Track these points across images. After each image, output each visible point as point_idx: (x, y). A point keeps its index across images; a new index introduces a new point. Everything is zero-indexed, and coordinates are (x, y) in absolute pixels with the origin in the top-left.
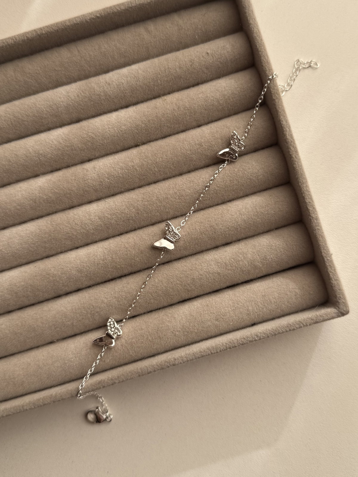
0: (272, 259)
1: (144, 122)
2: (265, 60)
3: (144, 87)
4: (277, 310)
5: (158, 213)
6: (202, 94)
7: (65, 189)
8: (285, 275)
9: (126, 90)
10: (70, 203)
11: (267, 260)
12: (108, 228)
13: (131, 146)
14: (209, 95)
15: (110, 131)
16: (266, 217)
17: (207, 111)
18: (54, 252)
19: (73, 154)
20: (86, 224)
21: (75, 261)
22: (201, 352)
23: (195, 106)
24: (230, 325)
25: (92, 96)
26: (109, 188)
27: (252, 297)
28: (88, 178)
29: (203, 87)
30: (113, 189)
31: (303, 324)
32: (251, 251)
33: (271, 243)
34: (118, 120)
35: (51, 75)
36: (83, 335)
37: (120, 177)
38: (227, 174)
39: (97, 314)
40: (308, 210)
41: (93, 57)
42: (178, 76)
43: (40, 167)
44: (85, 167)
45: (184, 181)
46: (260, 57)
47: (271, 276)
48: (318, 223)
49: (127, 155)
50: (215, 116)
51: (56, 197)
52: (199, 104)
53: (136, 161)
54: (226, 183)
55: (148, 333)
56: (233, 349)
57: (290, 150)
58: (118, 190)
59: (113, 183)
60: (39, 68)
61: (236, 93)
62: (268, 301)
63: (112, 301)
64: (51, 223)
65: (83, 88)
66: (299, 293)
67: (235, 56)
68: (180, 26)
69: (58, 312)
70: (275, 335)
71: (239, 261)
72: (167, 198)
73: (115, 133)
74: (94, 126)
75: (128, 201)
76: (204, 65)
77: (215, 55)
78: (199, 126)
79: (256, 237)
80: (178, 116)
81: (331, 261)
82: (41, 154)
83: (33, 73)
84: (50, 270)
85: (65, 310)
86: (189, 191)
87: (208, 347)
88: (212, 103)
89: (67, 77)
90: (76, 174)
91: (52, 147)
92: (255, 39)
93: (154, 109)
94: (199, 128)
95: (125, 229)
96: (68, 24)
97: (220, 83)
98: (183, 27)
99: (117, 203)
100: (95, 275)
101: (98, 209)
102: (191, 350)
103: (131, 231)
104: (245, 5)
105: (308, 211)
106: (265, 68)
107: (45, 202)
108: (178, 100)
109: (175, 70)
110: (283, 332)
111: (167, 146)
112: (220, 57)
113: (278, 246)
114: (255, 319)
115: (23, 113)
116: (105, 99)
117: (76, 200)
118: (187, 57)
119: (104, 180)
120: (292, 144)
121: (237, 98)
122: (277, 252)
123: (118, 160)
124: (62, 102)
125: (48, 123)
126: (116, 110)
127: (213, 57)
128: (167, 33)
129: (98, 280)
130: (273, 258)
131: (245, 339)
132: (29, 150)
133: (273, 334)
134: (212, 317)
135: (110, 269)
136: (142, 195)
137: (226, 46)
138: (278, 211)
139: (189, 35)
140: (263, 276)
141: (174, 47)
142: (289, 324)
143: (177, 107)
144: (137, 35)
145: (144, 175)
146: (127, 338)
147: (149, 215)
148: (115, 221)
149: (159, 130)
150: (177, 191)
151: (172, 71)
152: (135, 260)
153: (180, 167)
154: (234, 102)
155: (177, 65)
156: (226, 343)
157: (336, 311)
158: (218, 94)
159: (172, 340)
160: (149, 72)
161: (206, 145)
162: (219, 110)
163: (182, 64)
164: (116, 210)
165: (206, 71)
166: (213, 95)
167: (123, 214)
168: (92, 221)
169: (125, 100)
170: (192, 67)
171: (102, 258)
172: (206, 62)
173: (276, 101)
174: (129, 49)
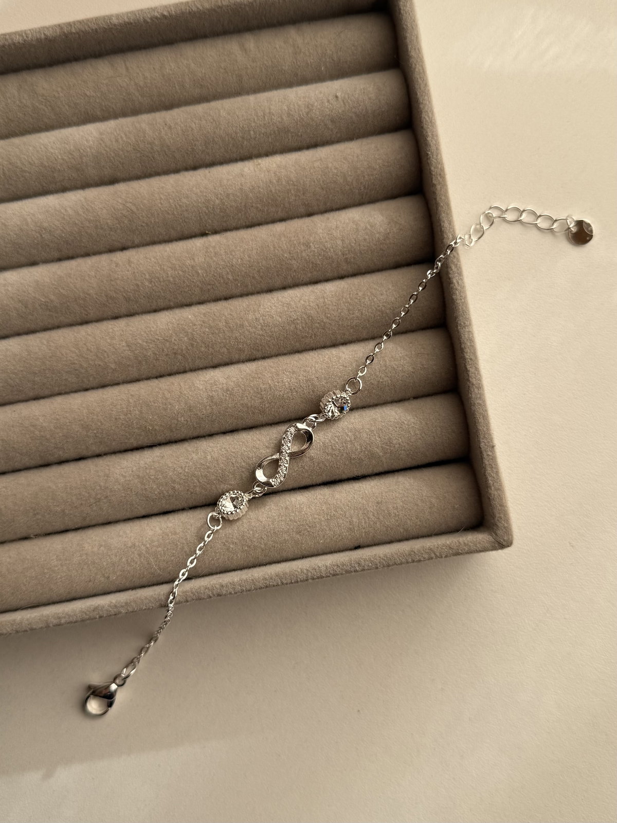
0: (400, 445)
1: (220, 196)
2: (427, 119)
3: (227, 139)
4: (398, 528)
5: (225, 349)
6: (319, 162)
7: (77, 290)
9: (196, 141)
10: (84, 315)
11: (392, 445)
12: (140, 362)
13: (194, 234)
14: (330, 165)
15: (161, 204)
16: (398, 376)
17: (325, 192)
18: (47, 392)
19: (98, 234)
20: (105, 352)
21: (79, 409)
23: (305, 180)
24: (319, 543)
25: (139, 144)
26: (149, 298)
27: (360, 503)
28: (116, 277)
29: (323, 151)
30: (156, 301)
31: (435, 554)
32: (368, 429)
33: (402, 420)
34: (177, 188)
35: (77, 102)
36: (79, 532)
37: (169, 281)
38: (345, 299)
39: (105, 500)
40: (467, 371)
41: (149, 81)
42: (285, 128)
43: (40, 249)
44: (115, 259)
45: (273, 302)
46: (420, 112)
47: (396, 473)
48: (480, 394)
49: (185, 247)
50: (337, 202)
51: (62, 302)
52: (313, 178)
53: (198, 258)
54: (342, 314)
55: (184, 542)
57: (450, 270)
58: (163, 303)
59: (157, 290)
60: (59, 89)
61: (375, 168)
62: (386, 511)
63: (132, 482)
64: (48, 343)
65: (127, 129)
66: (436, 505)
67: (381, 107)
68: (298, 47)
69: (43, 489)
70: (389, 566)
71: (346, 442)
72: (243, 325)
73: (170, 209)
74: (137, 193)
75: (178, 322)
76: (329, 115)
77: (349, 101)
78: (310, 215)
79: (379, 407)
80: (276, 193)
81: (494, 458)
82: (45, 229)
83: (49, 96)
84: (38, 419)
85: (54, 487)
86: (280, 320)
87: (279, 573)
88: (335, 179)
89: (104, 108)
90: (99, 268)
91: (64, 218)
92: (416, 83)
93: (239, 178)
94: (309, 218)
95: (169, 369)
96: (115, 21)
97: (351, 148)
98: (303, 50)
99: (159, 325)
100: (110, 437)
101: (127, 330)
102: (250, 576)
103: (178, 373)
104: (407, 25)
105: (468, 374)
106: (427, 132)
107: (42, 308)
108: (279, 167)
109: (281, 117)
111: (252, 241)
112: (356, 105)
113: (413, 425)
114: (360, 538)
115: (25, 159)
116: (161, 150)
117: (93, 312)
118: (302, 100)
119: (143, 284)
121: (377, 176)
122: (410, 435)
123: (170, 253)
124: (90, 147)
125: (63, 180)
126: (177, 171)
127: (344, 104)
128: (275, 56)
129: (115, 446)
130: (402, 443)
131: (339, 567)
132: (25, 220)
134: (292, 527)
135: (136, 430)
136: (202, 316)
137: (369, 89)
138: (420, 369)
139: (310, 64)
140: (383, 471)
141: (284, 81)
142: (412, 551)
143: (277, 178)
144: (226, 53)
145: (210, 284)
146: (150, 544)
147: (211, 349)
148: (153, 354)
149: (243, 213)
150: (261, 316)
151: (275, 118)
152: (178, 420)
153: (270, 279)
154: (370, 183)
155: (285, 109)
156: (307, 570)
157: (491, 539)
158: (345, 165)
159: (222, 557)
160: (238, 116)
161: (316, 247)
162: (345, 192)
163: (293, 110)
164: (156, 336)
165: (330, 126)
166: (338, 166)
167: (167, 344)
168: (116, 348)
169: (194, 156)
170: (309, 115)
171: (125, 410)
172: (332, 111)
173: (438, 187)
174: (210, 75)
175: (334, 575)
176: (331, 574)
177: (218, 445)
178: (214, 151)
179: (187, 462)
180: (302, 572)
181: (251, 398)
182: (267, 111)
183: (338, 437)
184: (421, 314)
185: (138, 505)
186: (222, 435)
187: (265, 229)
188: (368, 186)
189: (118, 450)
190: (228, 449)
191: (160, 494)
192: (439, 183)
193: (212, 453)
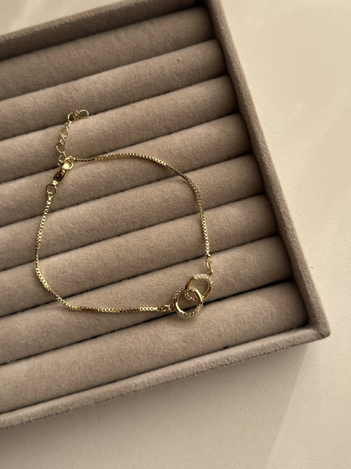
2: (236, 66)
3: (113, 93)
4: (252, 331)
5: (124, 223)
6: (172, 100)
7: (26, 196)
8: (260, 292)
9: (94, 96)
10: (32, 212)
11: (240, 274)
12: (70, 238)
13: (98, 153)
14: (179, 102)
15: (76, 137)
16: (238, 228)
17: (177, 118)
19: (37, 160)
20: (47, 233)
22: (165, 377)
23: (164, 112)
24: (199, 347)
25: (59, 102)
26: (73, 196)
27: (224, 316)
29: (174, 94)
30: (78, 198)
31: (279, 347)
32: (223, 265)
33: (245, 257)
34: (85, 126)
35: (18, 81)
36: (38, 356)
37: (84, 184)
39: (53, 333)
40: (283, 220)
41: (62, 64)
42: (148, 82)
43: (2, 173)
45: (152, 189)
46: (231, 63)
47: (245, 293)
48: (294, 234)
50: (186, 124)
51: (17, 205)
52: (169, 111)
53: (102, 168)
55: (108, 356)
56: (201, 374)
57: (262, 157)
58: (82, 198)
59: (77, 191)
60: (6, 74)
61: (207, 100)
64: (10, 232)
65: (51, 94)
67: (207, 63)
68: (152, 33)
69: (12, 329)
70: (248, 359)
72: (134, 206)
73: (81, 140)
75: (92, 209)
76: (175, 72)
77: (186, 62)
78: (170, 133)
79: (229, 250)
80: (147, 122)
81: (309, 277)
82: (4, 161)
84: (6, 283)
85: (19, 327)
86: (158, 200)
87: (174, 371)
88: (183, 110)
89: (36, 83)
91: (15, 153)
92: (227, 46)
93: (123, 116)
94: (170, 135)
95: (89, 240)
96: (37, 29)
97: (191, 90)
98: (155, 35)
99: (80, 212)
101: (61, 218)
102: (154, 375)
103: (95, 243)
104: (217, 11)
105: (283, 222)
106: (237, 74)
107: (4, 210)
108: (147, 106)
109: (145, 76)
110: (257, 356)
112: (191, 64)
113: (252, 260)
114: (227, 341)
116: (73, 105)
117: (37, 209)
118: (157, 64)
120: (265, 150)
121: (209, 105)
122: (251, 267)
124: (29, 108)
125: (14, 129)
127: (184, 64)
128: (138, 40)
130: (246, 273)
131: (215, 363)
133: (246, 358)
135: (71, 283)
136: (107, 203)
137: (198, 53)
138: (252, 222)
139: (160, 43)
140: (236, 293)
141: (146, 55)
142: (263, 346)
143: (146, 113)
144: (107, 42)
145: (111, 183)
146: (86, 360)
147: (115, 224)
148: (78, 231)
149: (128, 137)
150: (145, 199)
151: (142, 77)
152: (97, 274)
153: (149, 175)
154: (205, 109)
155: (147, 72)
157: (315, 331)
158: (188, 101)
159: (135, 364)
160: (119, 79)
161: (176, 152)
162: (190, 117)
163: (152, 71)
164: (79, 220)
165: (176, 78)
166: (184, 102)
167: (87, 224)
168: (54, 230)
169: (93, 106)
170: (163, 73)
171: (62, 270)
172: (176, 69)
173: (248, 107)
174: (99, 56)
177: (125, 287)
178: (106, 101)
179: (106, 301)
180: (189, 369)
184: (248, 187)
185: (76, 334)
186: (127, 280)
188: (204, 112)
190: (132, 289)
191: (90, 324)
192: (249, 104)
193: (122, 293)
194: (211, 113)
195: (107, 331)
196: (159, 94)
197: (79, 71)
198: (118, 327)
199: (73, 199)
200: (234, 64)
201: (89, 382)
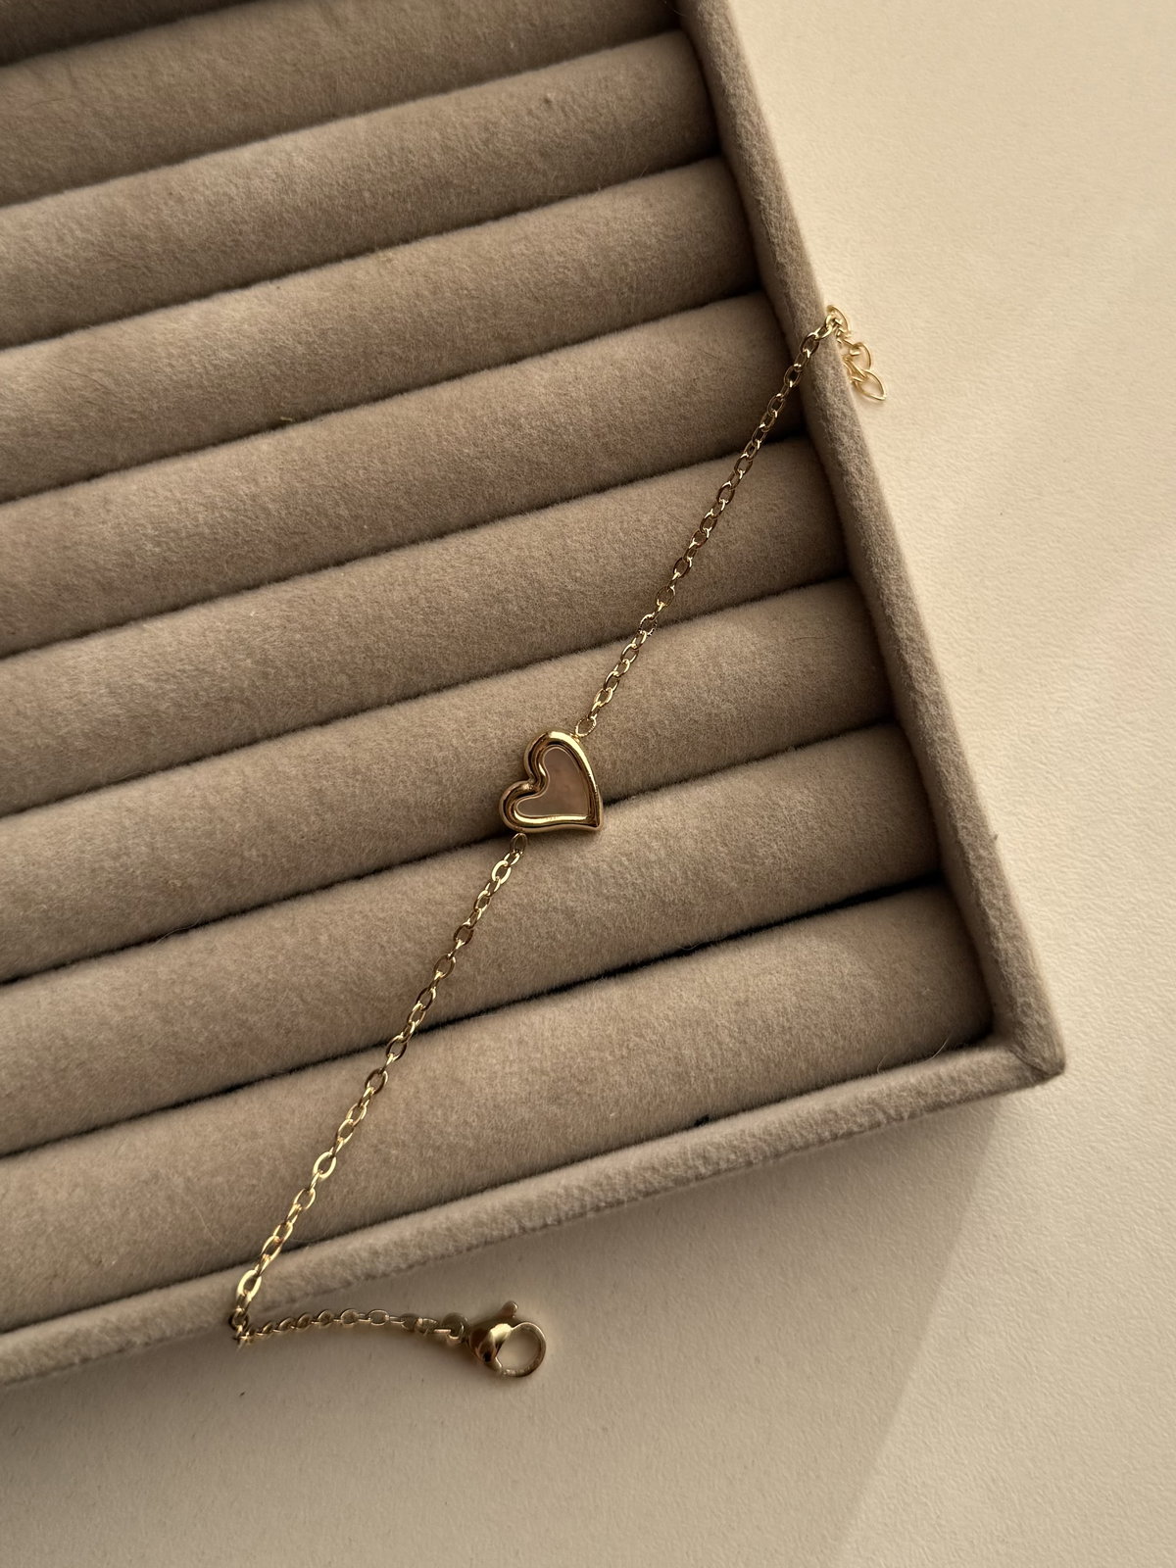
0: (774, 858)
3: (311, 213)
4: (794, 1061)
5: (344, 678)
6: (524, 242)
8: (828, 923)
9: (241, 223)
11: (756, 860)
12: (143, 730)
13: (252, 427)
14: (548, 248)
15: (172, 367)
16: (753, 696)
17: (542, 307)
19: (29, 449)
20: (60, 714)
22: (480, 1224)
23: (495, 283)
24: (607, 1121)
25: (112, 242)
26: (157, 579)
27: (696, 1008)
28: (77, 537)
29: (531, 220)
30: (175, 584)
31: (885, 1113)
32: (697, 828)
33: (774, 798)
34: (206, 329)
37: (201, 535)
38: (612, 534)
39: (77, 1073)
40: (905, 667)
41: (126, 105)
42: (439, 177)
44: (72, 500)
45: (448, 558)
47: (777, 931)
49: (234, 457)
50: (572, 325)
52: (513, 279)
53: (266, 478)
54: (608, 568)
55: (277, 1153)
57: (837, 445)
58: (193, 587)
59: (175, 559)
61: (649, 243)
62: (760, 1022)
63: (140, 1021)
65: (83, 211)
66: (876, 995)
67: (648, 114)
71: (648, 864)
72: (380, 617)
73: (192, 376)
74: (114, 348)
75: (228, 627)
76: (534, 142)
77: (575, 107)
78: (514, 359)
80: (433, 318)
86: (466, 595)
88: (560, 276)
89: (29, 173)
90: (34, 523)
92: (716, 54)
93: (344, 293)
94: (514, 365)
95: (215, 738)
97: (591, 209)
98: (463, 10)
99: (183, 637)
100: (81, 917)
101: (110, 657)
103: (238, 748)
105: (907, 673)
106: (751, 155)
108: (433, 262)
109: (428, 154)
111: (387, 427)
112: (591, 115)
113: (801, 808)
114: (705, 1097)
116: (164, 252)
117: (25, 625)
118: (472, 114)
119: (140, 548)
120: (846, 423)
121: (654, 261)
122: (795, 832)
123: (199, 474)
126: (203, 294)
127: (566, 115)
128: (403, 29)
129: (95, 936)
131: (658, 1170)
134: (537, 1087)
135: (143, 893)
136: (284, 607)
137: (616, 79)
138: (800, 675)
140: (745, 928)
141: (430, 80)
142: (830, 1111)
143: (431, 286)
144: (293, 30)
145: (297, 533)
146: (194, 1169)
147: (310, 681)
148: (174, 705)
149: (362, 368)
150: (421, 593)
151: (415, 159)
152: (243, 858)
153: (437, 507)
154: (640, 276)
155: (435, 139)
156: (581, 1189)
157: (1013, 1058)
158: (581, 245)
159: (373, 1182)
160: (331, 163)
161: (534, 424)
162: (588, 301)
163: (453, 138)
164: (178, 663)
165: (540, 165)
166: (566, 249)
167: (206, 679)
168: (85, 701)
169: (239, 257)
170: (490, 146)
171: (114, 846)
172: (540, 133)
173: (790, 269)
174: (263, 81)
175: (647, 1194)
176: (639, 1192)
177: (346, 906)
178: (285, 241)
179: (271, 957)
181: (414, 783)
182: (396, 145)
183: (628, 855)
184: (789, 552)
185: (160, 1076)
186: (354, 883)
187: (414, 398)
188: (638, 284)
189: (106, 947)
190: (370, 914)
191: (211, 1042)
192: (792, 261)
193: (330, 927)
194: (660, 289)
195: (277, 1065)
196: (478, 221)
197: (187, 132)
198: (313, 1051)
199: (158, 589)
200: (740, 120)
201: (207, 1247)
